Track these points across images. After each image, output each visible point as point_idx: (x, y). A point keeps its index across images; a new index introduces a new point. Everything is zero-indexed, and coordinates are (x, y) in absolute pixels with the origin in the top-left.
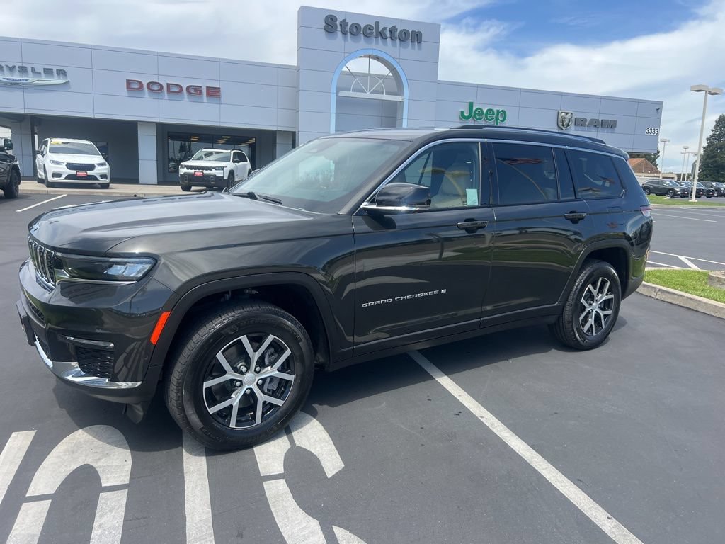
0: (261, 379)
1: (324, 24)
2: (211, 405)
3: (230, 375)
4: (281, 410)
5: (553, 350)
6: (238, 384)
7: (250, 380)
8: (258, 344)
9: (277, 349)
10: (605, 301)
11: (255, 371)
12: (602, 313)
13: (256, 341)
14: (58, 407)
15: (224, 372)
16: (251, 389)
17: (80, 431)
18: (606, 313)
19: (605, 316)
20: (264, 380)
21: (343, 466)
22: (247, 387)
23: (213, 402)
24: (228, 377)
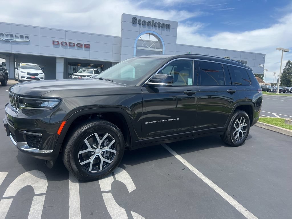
0: (103, 152)
1: (132, 21)
2: (82, 161)
3: (90, 149)
4: (111, 165)
5: (222, 146)
6: (93, 153)
7: (98, 152)
8: (101, 137)
9: (109, 139)
10: (243, 126)
11: (100, 148)
12: (242, 132)
13: (101, 136)
14: (18, 163)
15: (87, 148)
16: (98, 156)
17: (27, 172)
18: (244, 131)
19: (244, 133)
20: (104, 152)
21: (136, 188)
22: (96, 155)
23: (82, 160)
24: (89, 150)
